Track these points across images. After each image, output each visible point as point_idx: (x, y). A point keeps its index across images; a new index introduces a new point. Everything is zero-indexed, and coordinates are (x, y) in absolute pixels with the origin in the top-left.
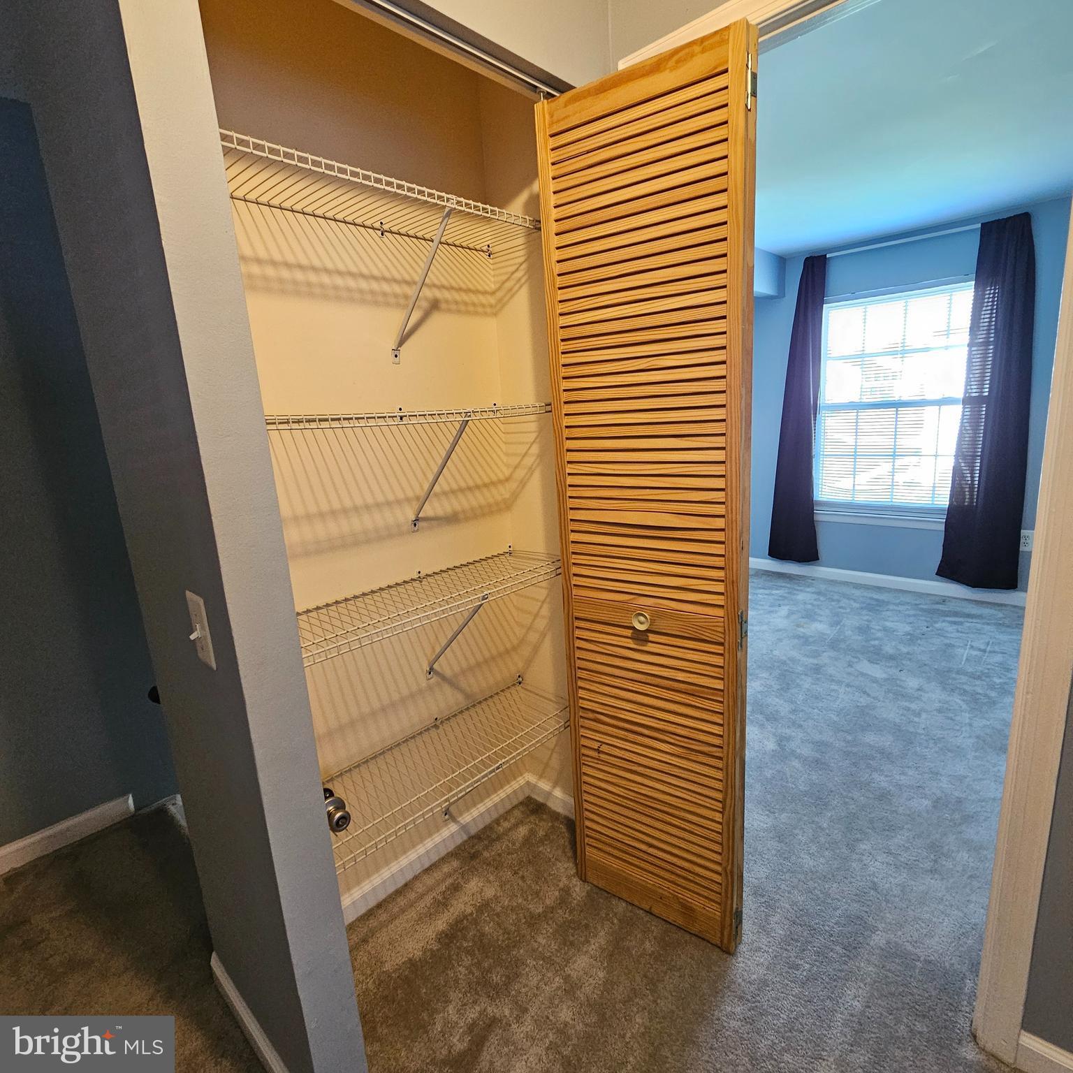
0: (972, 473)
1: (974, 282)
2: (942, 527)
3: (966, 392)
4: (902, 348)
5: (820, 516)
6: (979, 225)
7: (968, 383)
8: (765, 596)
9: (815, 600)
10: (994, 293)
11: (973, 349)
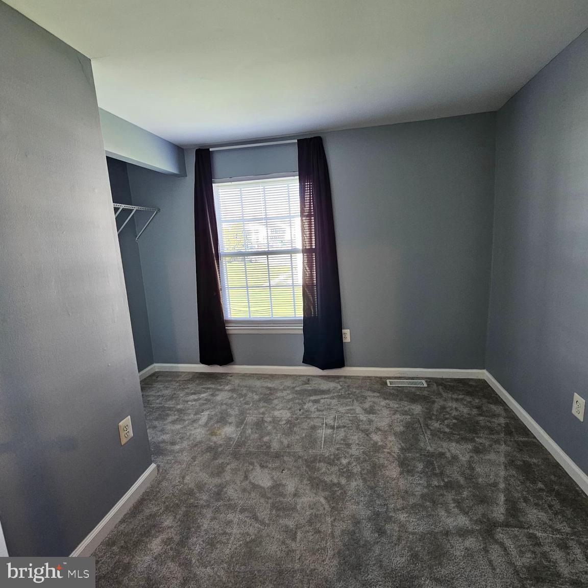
0: (313, 297)
1: (298, 177)
2: (302, 332)
3: (303, 246)
4: (265, 216)
5: (231, 329)
6: (296, 141)
7: (303, 240)
8: (194, 403)
9: (230, 398)
10: (310, 185)
11: (303, 219)
